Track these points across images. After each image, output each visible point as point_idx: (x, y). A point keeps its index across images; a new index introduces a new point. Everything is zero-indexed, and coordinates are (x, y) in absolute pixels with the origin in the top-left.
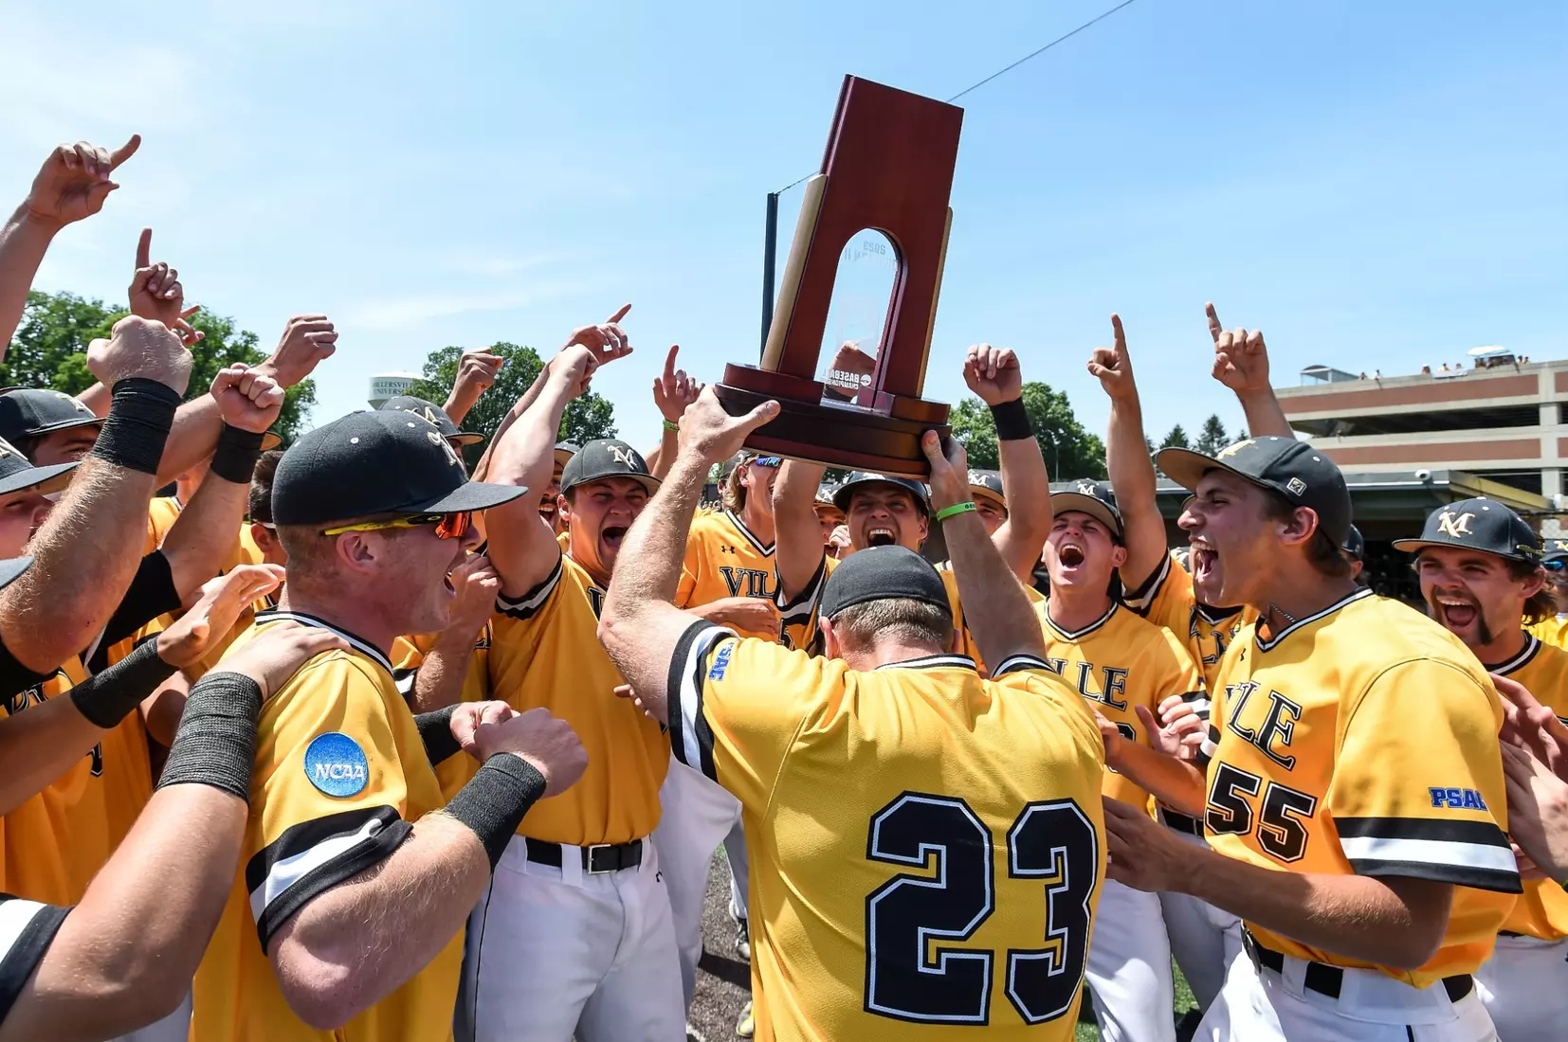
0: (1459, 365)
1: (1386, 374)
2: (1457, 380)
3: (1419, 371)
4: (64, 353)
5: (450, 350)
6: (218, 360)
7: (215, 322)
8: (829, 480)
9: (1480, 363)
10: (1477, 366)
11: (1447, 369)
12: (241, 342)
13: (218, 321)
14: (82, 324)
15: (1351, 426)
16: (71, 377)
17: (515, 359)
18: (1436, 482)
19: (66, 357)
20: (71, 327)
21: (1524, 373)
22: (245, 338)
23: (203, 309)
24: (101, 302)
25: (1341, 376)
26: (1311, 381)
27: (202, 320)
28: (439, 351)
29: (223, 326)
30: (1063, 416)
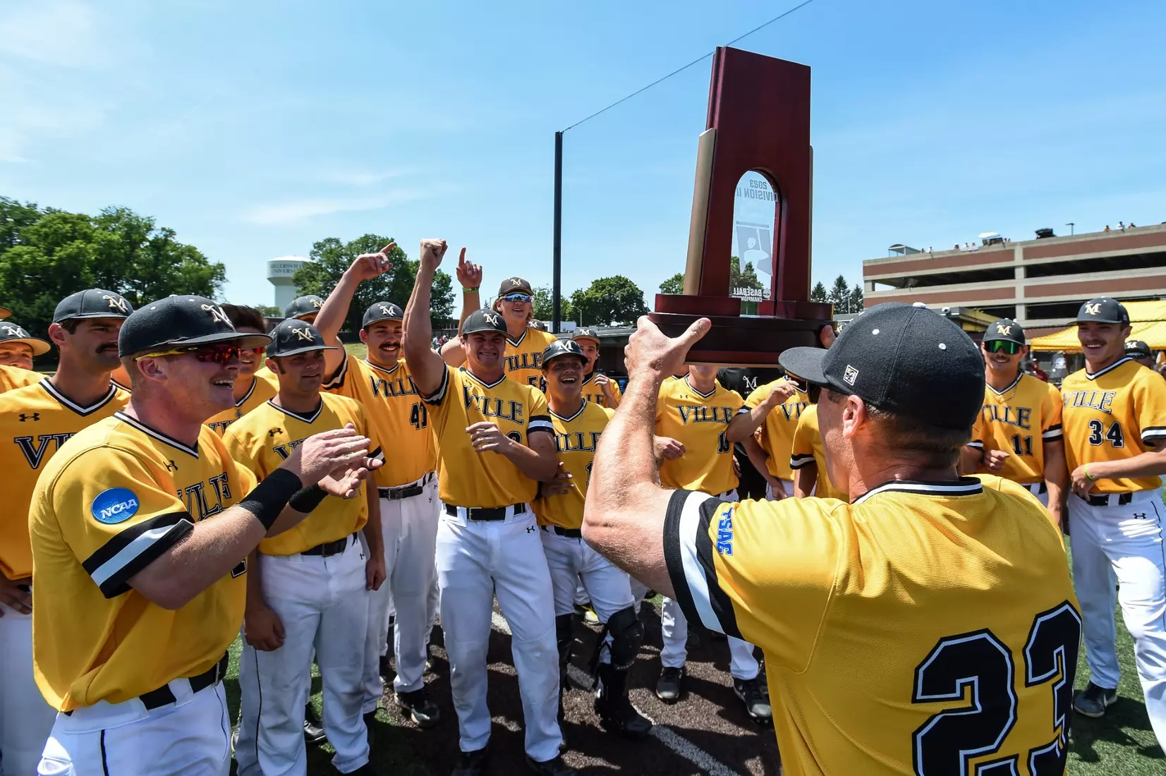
0: (974, 244)
1: (935, 249)
2: (973, 252)
3: (953, 248)
4: (6, 246)
5: (329, 241)
6: (142, 250)
7: (138, 221)
8: (602, 324)
9: (985, 242)
10: (984, 245)
11: (968, 246)
12: (161, 236)
13: (141, 220)
14: (19, 222)
15: (917, 281)
16: (14, 265)
17: (378, 246)
18: (953, 314)
19: (8, 249)
20: (10, 225)
21: (1007, 248)
22: (164, 233)
23: (127, 211)
24: (35, 205)
25: (911, 251)
26: (894, 254)
27: (127, 220)
28: (321, 241)
29: (145, 224)
30: (750, 278)
